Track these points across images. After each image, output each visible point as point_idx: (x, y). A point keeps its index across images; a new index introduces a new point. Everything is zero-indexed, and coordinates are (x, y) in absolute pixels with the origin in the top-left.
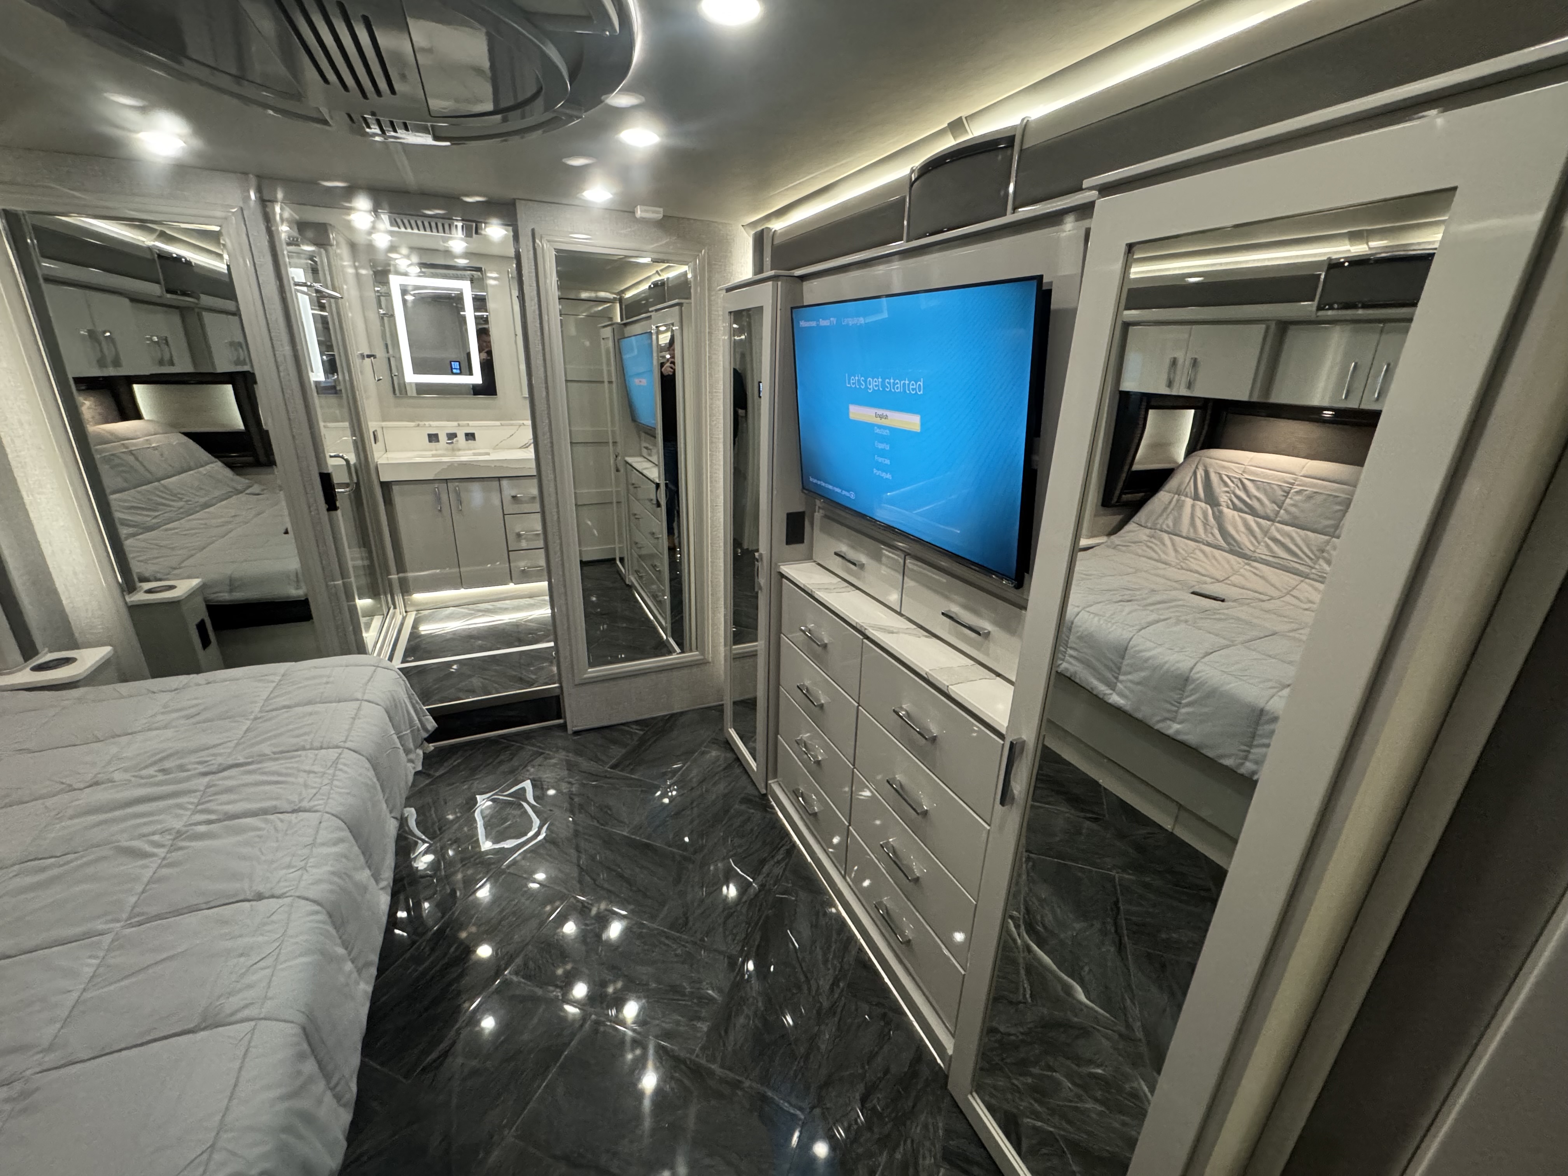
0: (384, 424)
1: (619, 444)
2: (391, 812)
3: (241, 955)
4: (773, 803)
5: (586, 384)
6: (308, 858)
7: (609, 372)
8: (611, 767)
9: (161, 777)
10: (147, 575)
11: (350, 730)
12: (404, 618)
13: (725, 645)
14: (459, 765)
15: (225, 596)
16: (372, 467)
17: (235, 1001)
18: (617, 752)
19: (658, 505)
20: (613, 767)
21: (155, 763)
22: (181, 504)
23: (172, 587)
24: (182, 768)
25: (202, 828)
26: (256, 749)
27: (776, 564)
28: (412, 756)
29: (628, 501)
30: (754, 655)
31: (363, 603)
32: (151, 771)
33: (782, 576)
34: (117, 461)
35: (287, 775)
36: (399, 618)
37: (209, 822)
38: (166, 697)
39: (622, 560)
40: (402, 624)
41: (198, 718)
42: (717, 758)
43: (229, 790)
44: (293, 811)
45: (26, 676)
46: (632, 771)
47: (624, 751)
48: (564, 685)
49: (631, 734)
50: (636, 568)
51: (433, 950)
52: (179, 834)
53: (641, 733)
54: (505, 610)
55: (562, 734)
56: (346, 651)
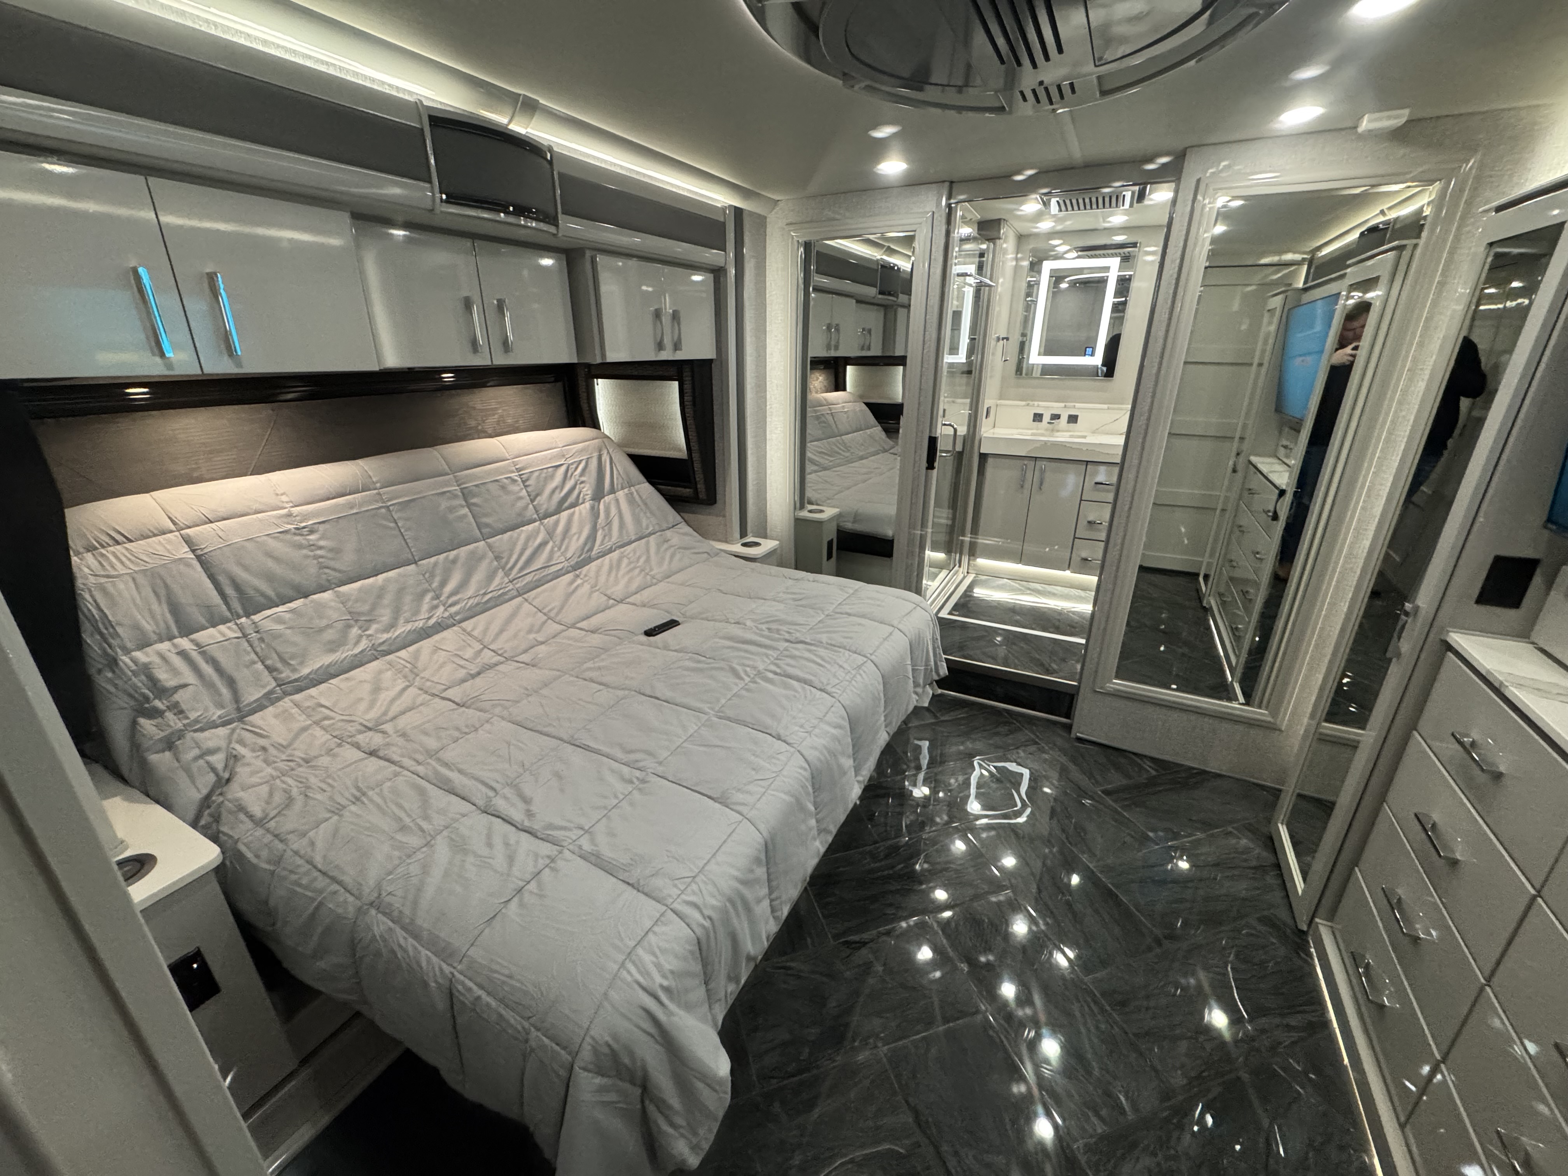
0: (999, 402)
1: (1246, 441)
2: (886, 726)
3: (754, 769)
4: (1313, 950)
5: (1230, 368)
6: (814, 727)
7: (1263, 351)
8: (1103, 792)
9: (766, 633)
10: (813, 500)
11: (878, 647)
12: (964, 577)
13: (1312, 716)
14: (963, 718)
15: (849, 526)
16: (977, 438)
17: (740, 797)
18: (1117, 780)
19: (1275, 517)
20: (1107, 793)
21: (767, 622)
22: (847, 454)
23: (821, 511)
24: (778, 631)
25: (771, 675)
26: (819, 636)
27: (1442, 628)
28: (920, 690)
29: (1237, 510)
30: (1353, 746)
31: (933, 555)
32: (764, 627)
33: (1449, 648)
34: (823, 419)
35: (829, 663)
36: (961, 576)
37: (776, 673)
38: (790, 582)
39: (1206, 577)
40: (961, 582)
41: (800, 603)
42: (1247, 850)
43: (793, 657)
44: (821, 690)
45: (738, 548)
46: (1125, 807)
47: (1125, 782)
48: (1082, 686)
49: (1141, 768)
50: (1222, 590)
51: (887, 857)
52: (759, 673)
53: (1154, 773)
54: (1053, 595)
55: (1065, 734)
56: (908, 588)
